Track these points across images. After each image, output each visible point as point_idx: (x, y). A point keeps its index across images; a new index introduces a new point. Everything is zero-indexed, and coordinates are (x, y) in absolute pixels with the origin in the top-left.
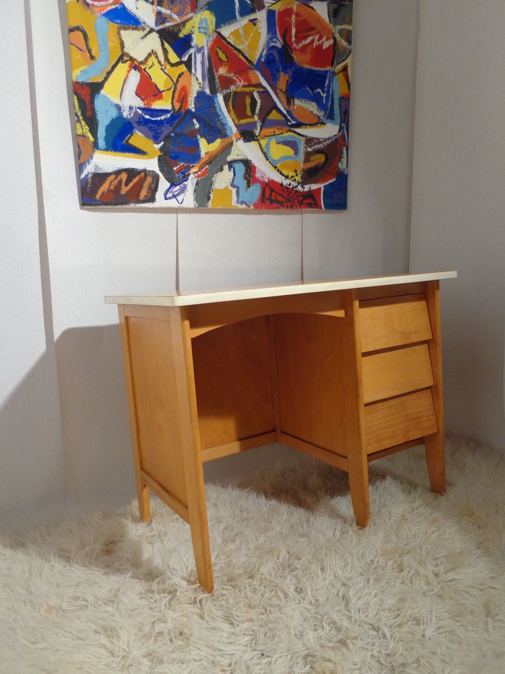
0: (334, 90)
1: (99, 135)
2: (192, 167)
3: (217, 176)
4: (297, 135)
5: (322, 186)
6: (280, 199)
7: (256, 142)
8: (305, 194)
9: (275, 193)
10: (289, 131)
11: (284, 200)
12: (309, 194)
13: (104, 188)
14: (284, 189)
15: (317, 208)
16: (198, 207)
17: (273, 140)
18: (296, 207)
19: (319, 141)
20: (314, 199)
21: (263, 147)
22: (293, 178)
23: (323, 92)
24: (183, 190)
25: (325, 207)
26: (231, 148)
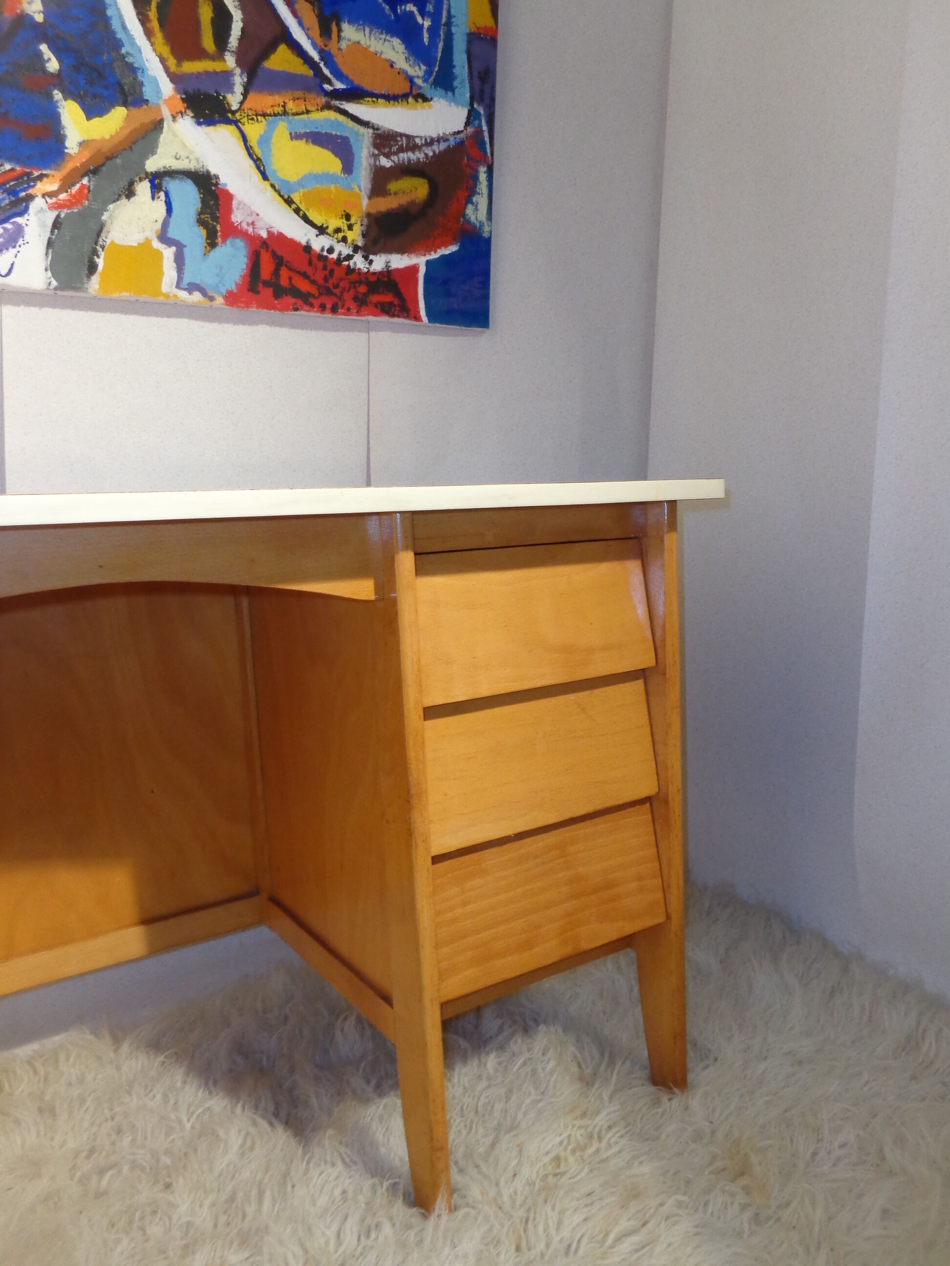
0: (453, 12)
2: (41, 177)
3: (117, 212)
4: (349, 120)
5: (420, 261)
6: (304, 286)
7: (232, 128)
8: (373, 279)
9: (290, 269)
10: (327, 107)
11: (314, 290)
12: (386, 279)
14: (315, 261)
15: (408, 317)
16: (56, 289)
17: (282, 128)
18: (349, 309)
19: (410, 143)
20: (398, 294)
21: (253, 141)
22: (340, 235)
23: (423, 13)
25: (428, 315)
26: (158, 138)
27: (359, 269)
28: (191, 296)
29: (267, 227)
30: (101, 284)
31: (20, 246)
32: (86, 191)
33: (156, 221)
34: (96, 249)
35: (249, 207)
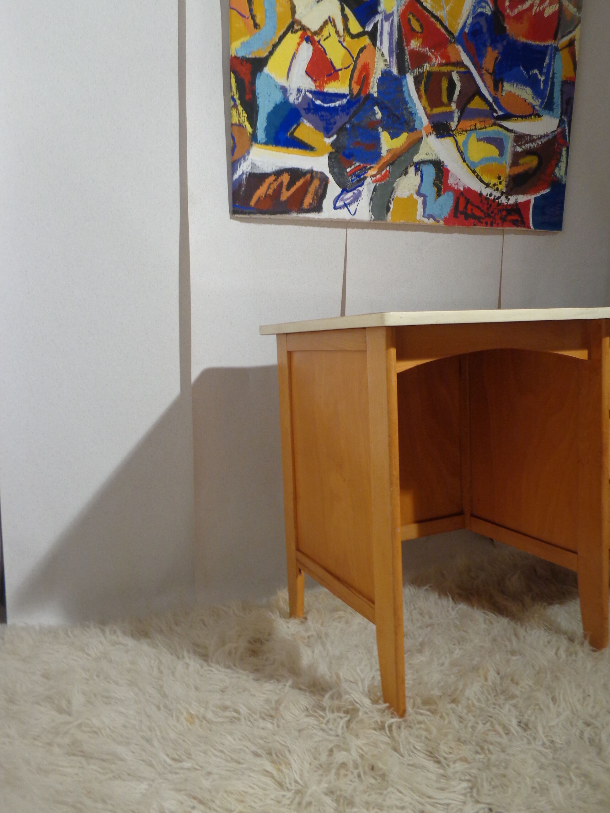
0: (555, 71)
1: (258, 125)
2: (370, 168)
3: (400, 181)
4: (504, 130)
5: (531, 198)
6: (478, 213)
7: (451, 139)
8: (509, 208)
9: (472, 205)
10: (494, 124)
11: (482, 215)
12: (515, 208)
13: (261, 192)
14: (483, 200)
15: (524, 227)
16: (374, 220)
17: (474, 136)
18: (498, 224)
19: (531, 139)
20: (520, 215)
21: (460, 144)
22: (496, 187)
23: (541, 73)
24: (356, 198)
25: (534, 225)
26: (420, 146)
27: (503, 203)
28: (429, 221)
29: (463, 185)
30: (392, 216)
31: (359, 201)
32: (388, 173)
33: (416, 185)
34: (390, 200)
35: (456, 176)
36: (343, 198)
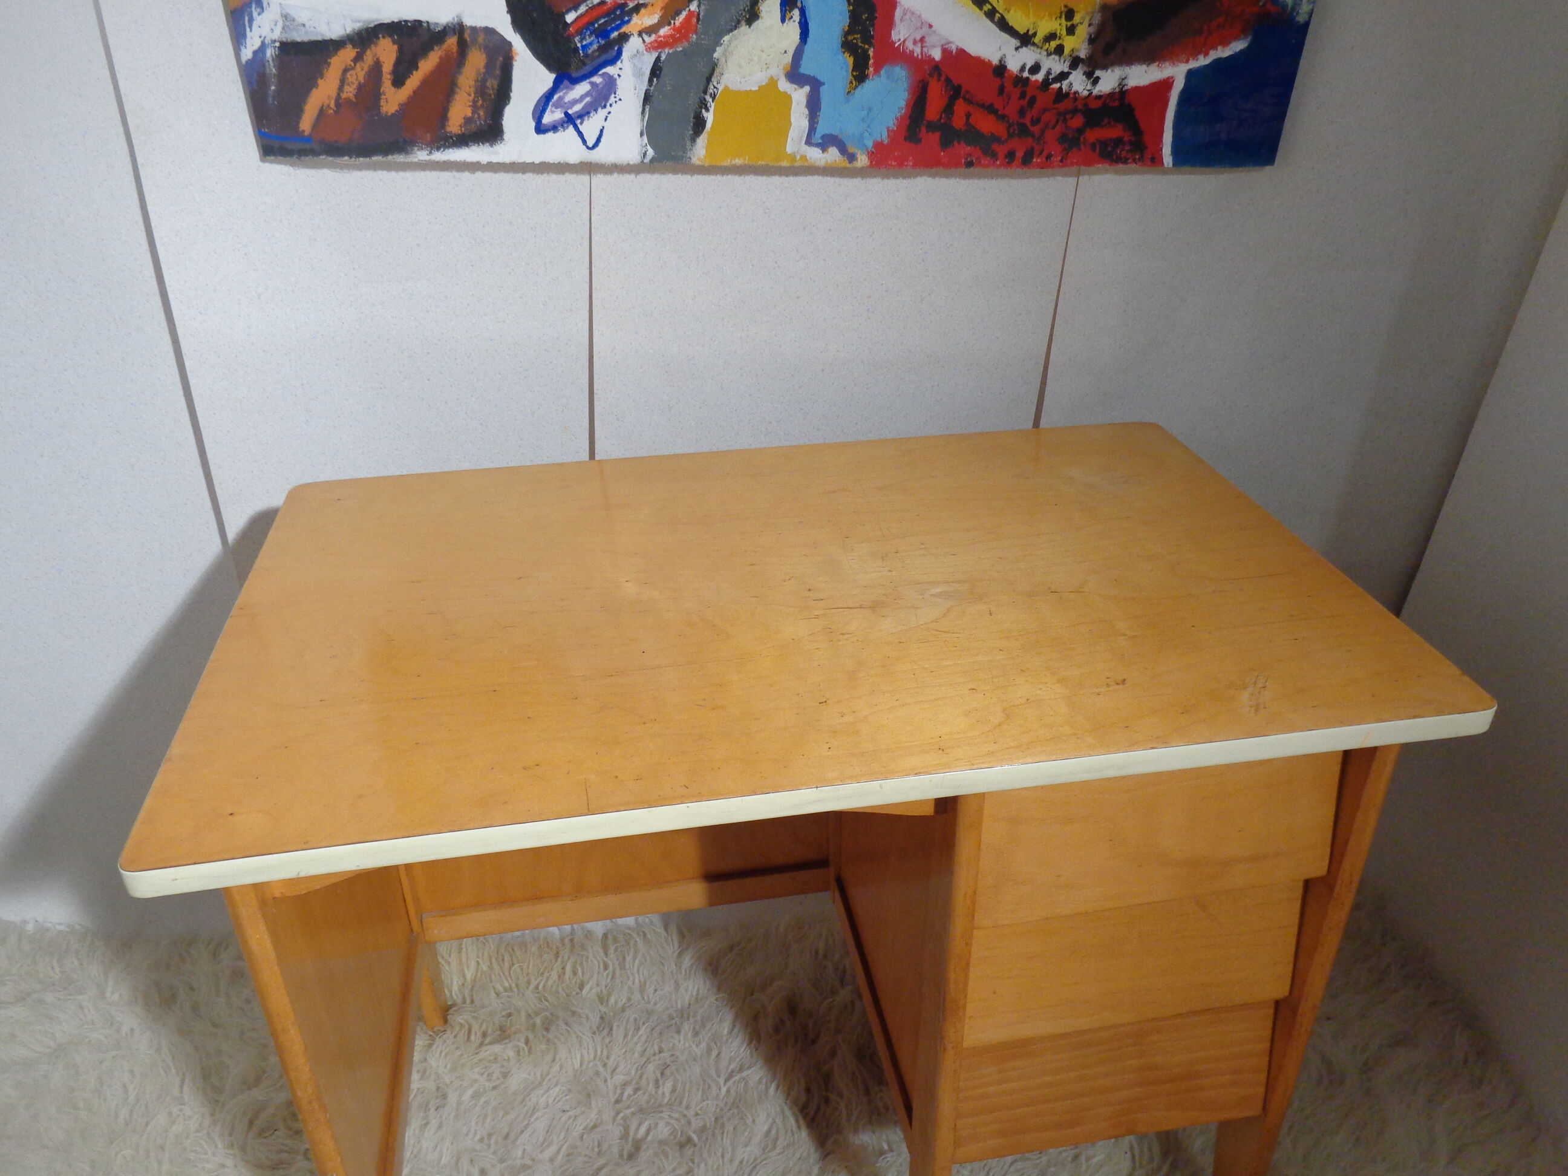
2: (637, 8)
3: (735, 43)
5: (1177, 71)
8: (1094, 105)
9: (969, 101)
11: (1001, 130)
12: (1116, 104)
13: (324, 92)
14: (1009, 87)
15: (1141, 160)
16: (652, 161)
18: (1049, 157)
20: (1133, 126)
22: (1053, 44)
24: (602, 97)
25: (1175, 154)
27: (1076, 93)
28: (825, 155)
29: (943, 42)
30: (709, 146)
31: (611, 105)
32: (695, 20)
33: (786, 52)
34: (705, 99)
35: (920, 16)
36: (561, 98)
